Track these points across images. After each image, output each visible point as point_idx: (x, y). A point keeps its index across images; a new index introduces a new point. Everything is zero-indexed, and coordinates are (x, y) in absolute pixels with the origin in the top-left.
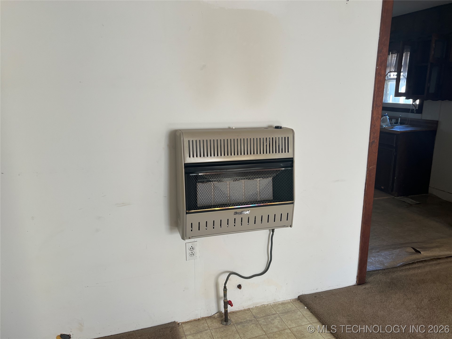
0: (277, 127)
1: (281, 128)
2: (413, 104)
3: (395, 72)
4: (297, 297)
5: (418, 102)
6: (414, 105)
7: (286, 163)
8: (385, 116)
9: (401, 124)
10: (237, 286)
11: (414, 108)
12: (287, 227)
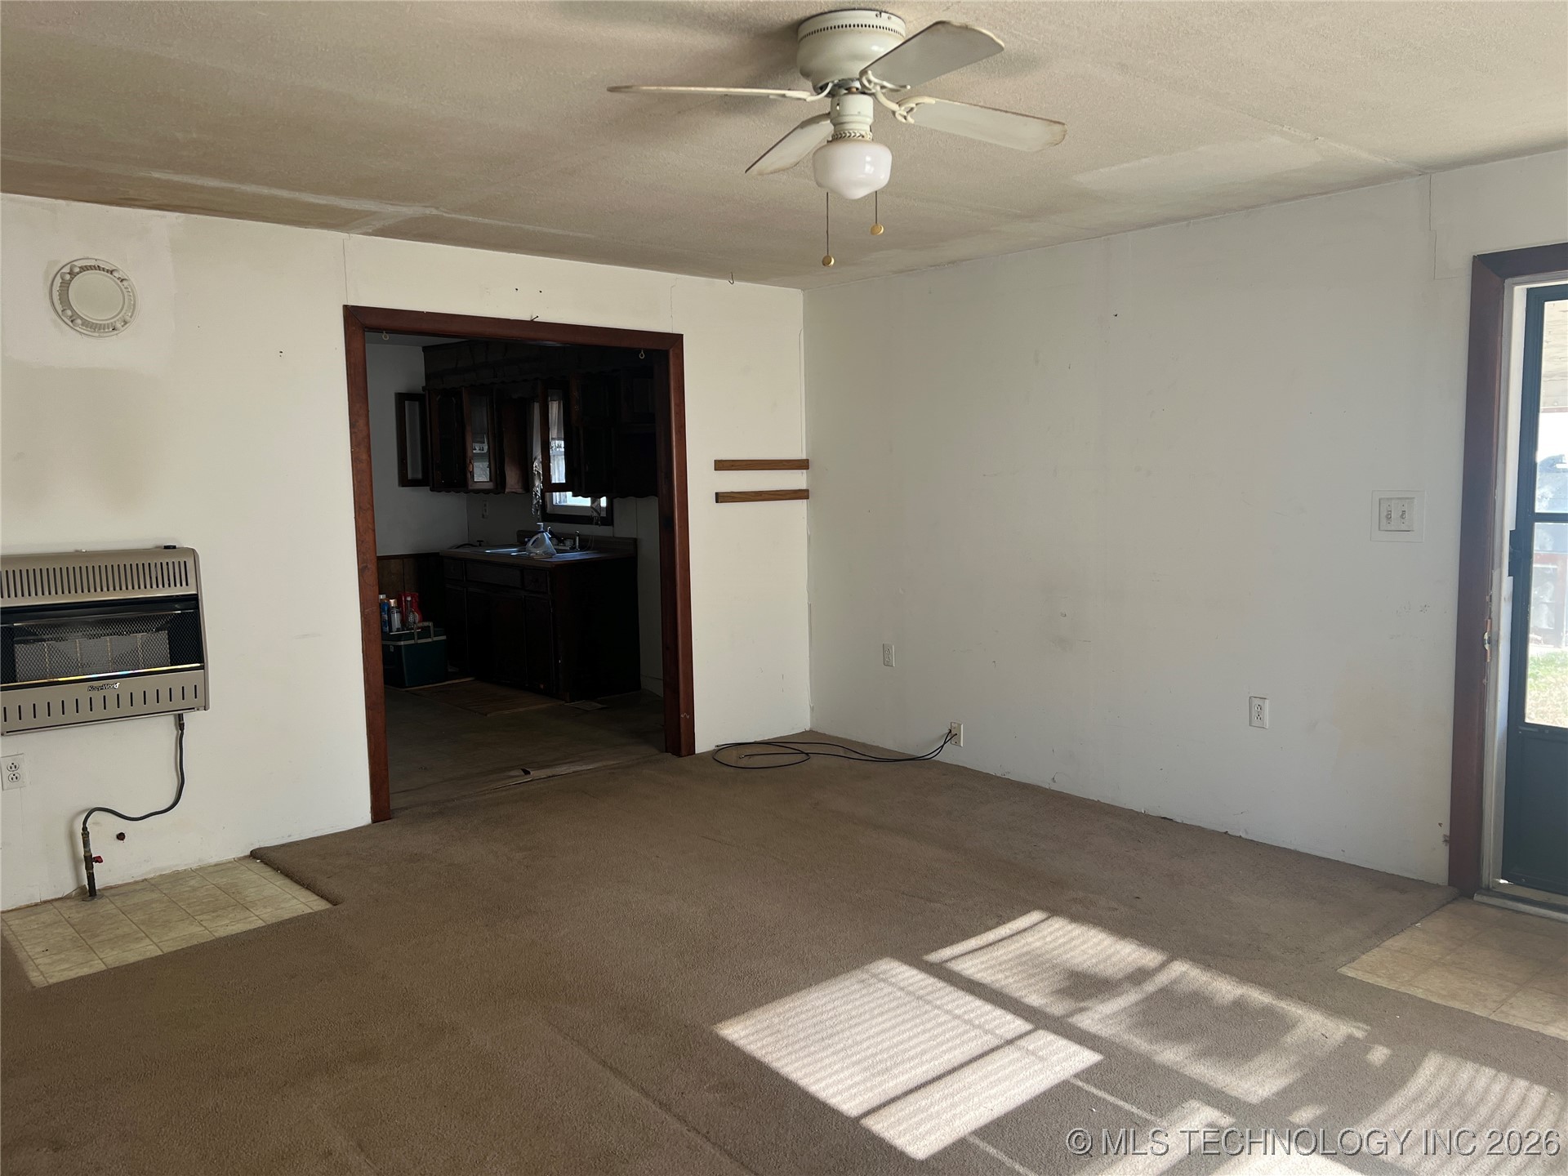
0: (167, 547)
1: (174, 547)
2: (591, 507)
3: (559, 439)
4: (248, 853)
5: (603, 502)
6: (595, 508)
7: (187, 603)
8: (540, 532)
9: (583, 548)
10: (115, 837)
11: (595, 514)
12: (198, 710)
